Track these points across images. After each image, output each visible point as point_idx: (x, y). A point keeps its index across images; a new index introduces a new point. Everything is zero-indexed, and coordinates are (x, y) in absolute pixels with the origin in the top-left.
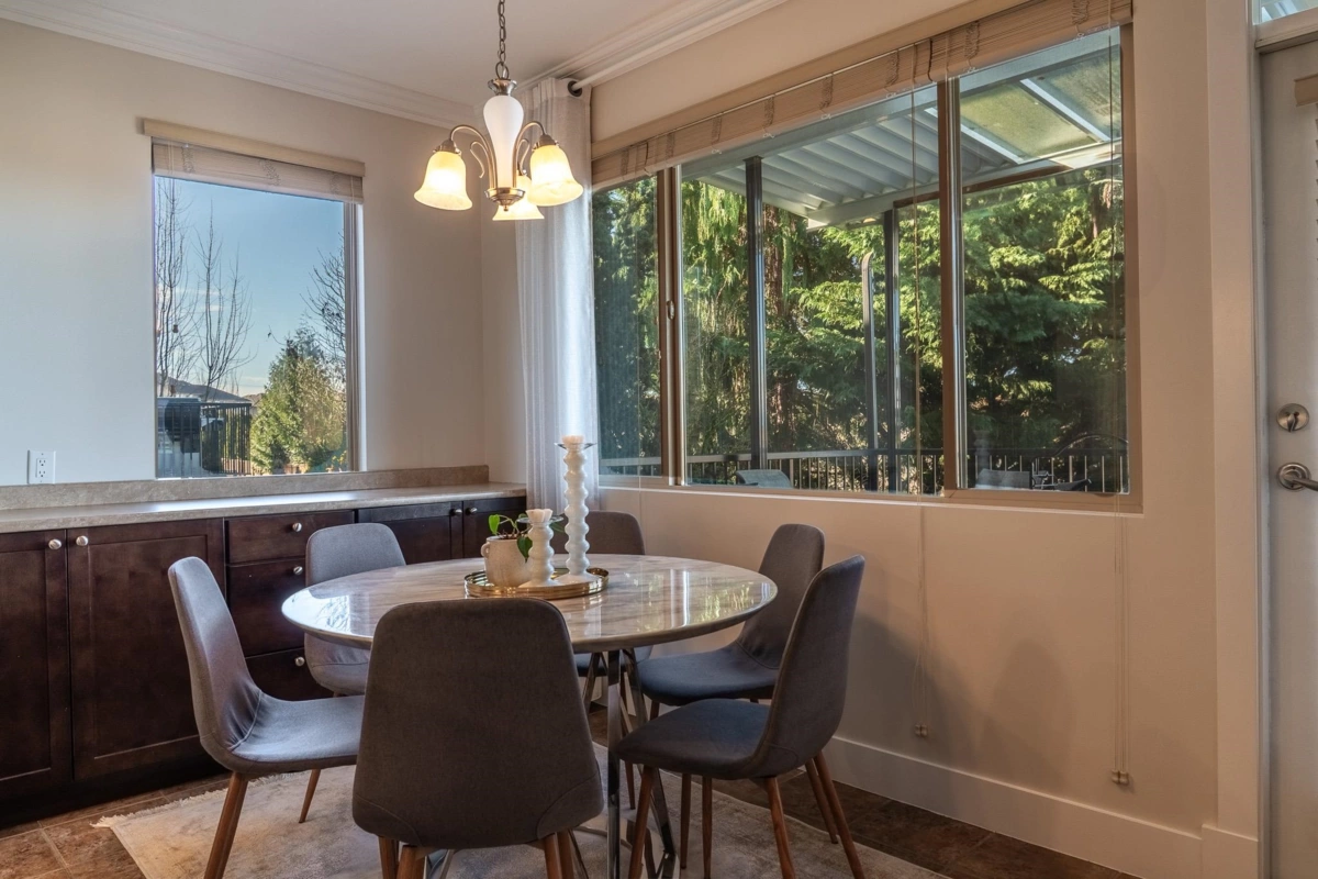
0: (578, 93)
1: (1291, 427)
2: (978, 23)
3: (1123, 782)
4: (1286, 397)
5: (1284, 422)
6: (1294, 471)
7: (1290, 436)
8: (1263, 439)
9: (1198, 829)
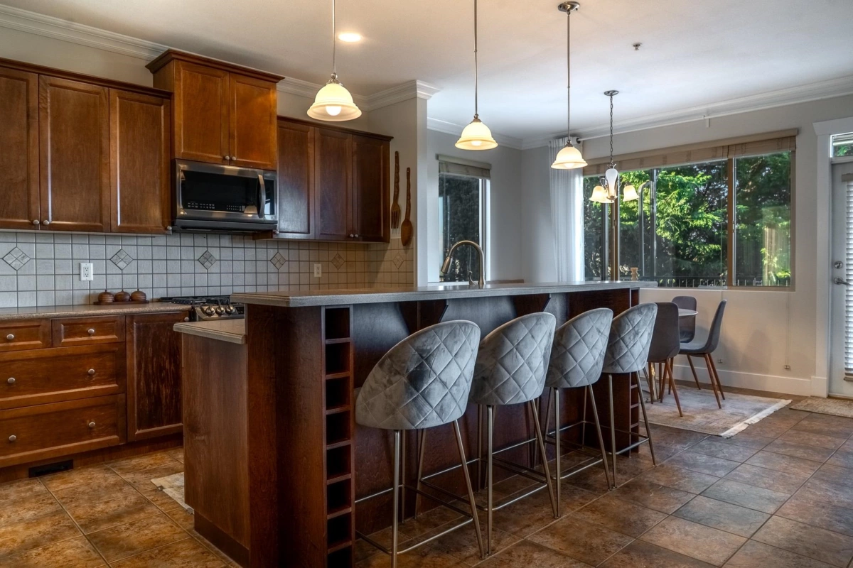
0: (579, 142)
1: (838, 267)
2: (746, 143)
3: (787, 368)
4: (837, 259)
5: (836, 266)
6: (839, 279)
7: (837, 270)
8: (830, 271)
9: (810, 378)
